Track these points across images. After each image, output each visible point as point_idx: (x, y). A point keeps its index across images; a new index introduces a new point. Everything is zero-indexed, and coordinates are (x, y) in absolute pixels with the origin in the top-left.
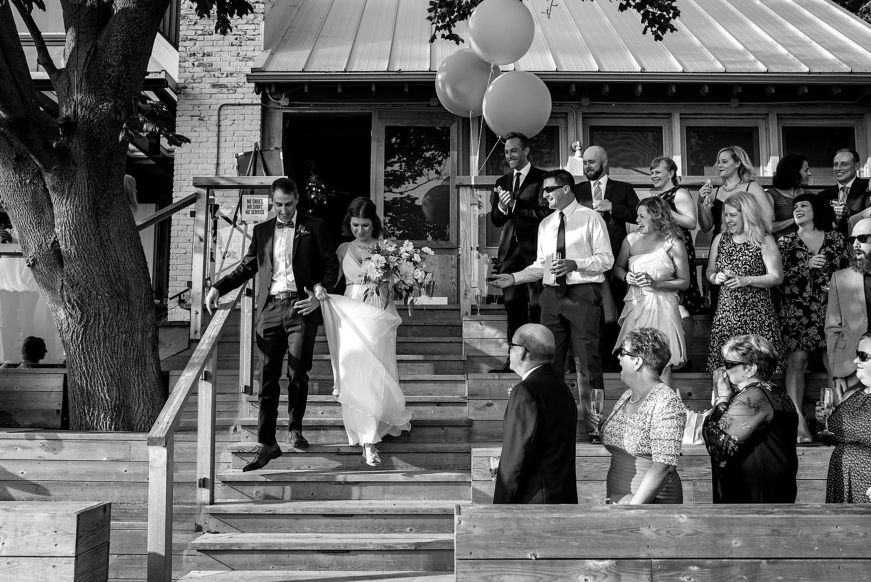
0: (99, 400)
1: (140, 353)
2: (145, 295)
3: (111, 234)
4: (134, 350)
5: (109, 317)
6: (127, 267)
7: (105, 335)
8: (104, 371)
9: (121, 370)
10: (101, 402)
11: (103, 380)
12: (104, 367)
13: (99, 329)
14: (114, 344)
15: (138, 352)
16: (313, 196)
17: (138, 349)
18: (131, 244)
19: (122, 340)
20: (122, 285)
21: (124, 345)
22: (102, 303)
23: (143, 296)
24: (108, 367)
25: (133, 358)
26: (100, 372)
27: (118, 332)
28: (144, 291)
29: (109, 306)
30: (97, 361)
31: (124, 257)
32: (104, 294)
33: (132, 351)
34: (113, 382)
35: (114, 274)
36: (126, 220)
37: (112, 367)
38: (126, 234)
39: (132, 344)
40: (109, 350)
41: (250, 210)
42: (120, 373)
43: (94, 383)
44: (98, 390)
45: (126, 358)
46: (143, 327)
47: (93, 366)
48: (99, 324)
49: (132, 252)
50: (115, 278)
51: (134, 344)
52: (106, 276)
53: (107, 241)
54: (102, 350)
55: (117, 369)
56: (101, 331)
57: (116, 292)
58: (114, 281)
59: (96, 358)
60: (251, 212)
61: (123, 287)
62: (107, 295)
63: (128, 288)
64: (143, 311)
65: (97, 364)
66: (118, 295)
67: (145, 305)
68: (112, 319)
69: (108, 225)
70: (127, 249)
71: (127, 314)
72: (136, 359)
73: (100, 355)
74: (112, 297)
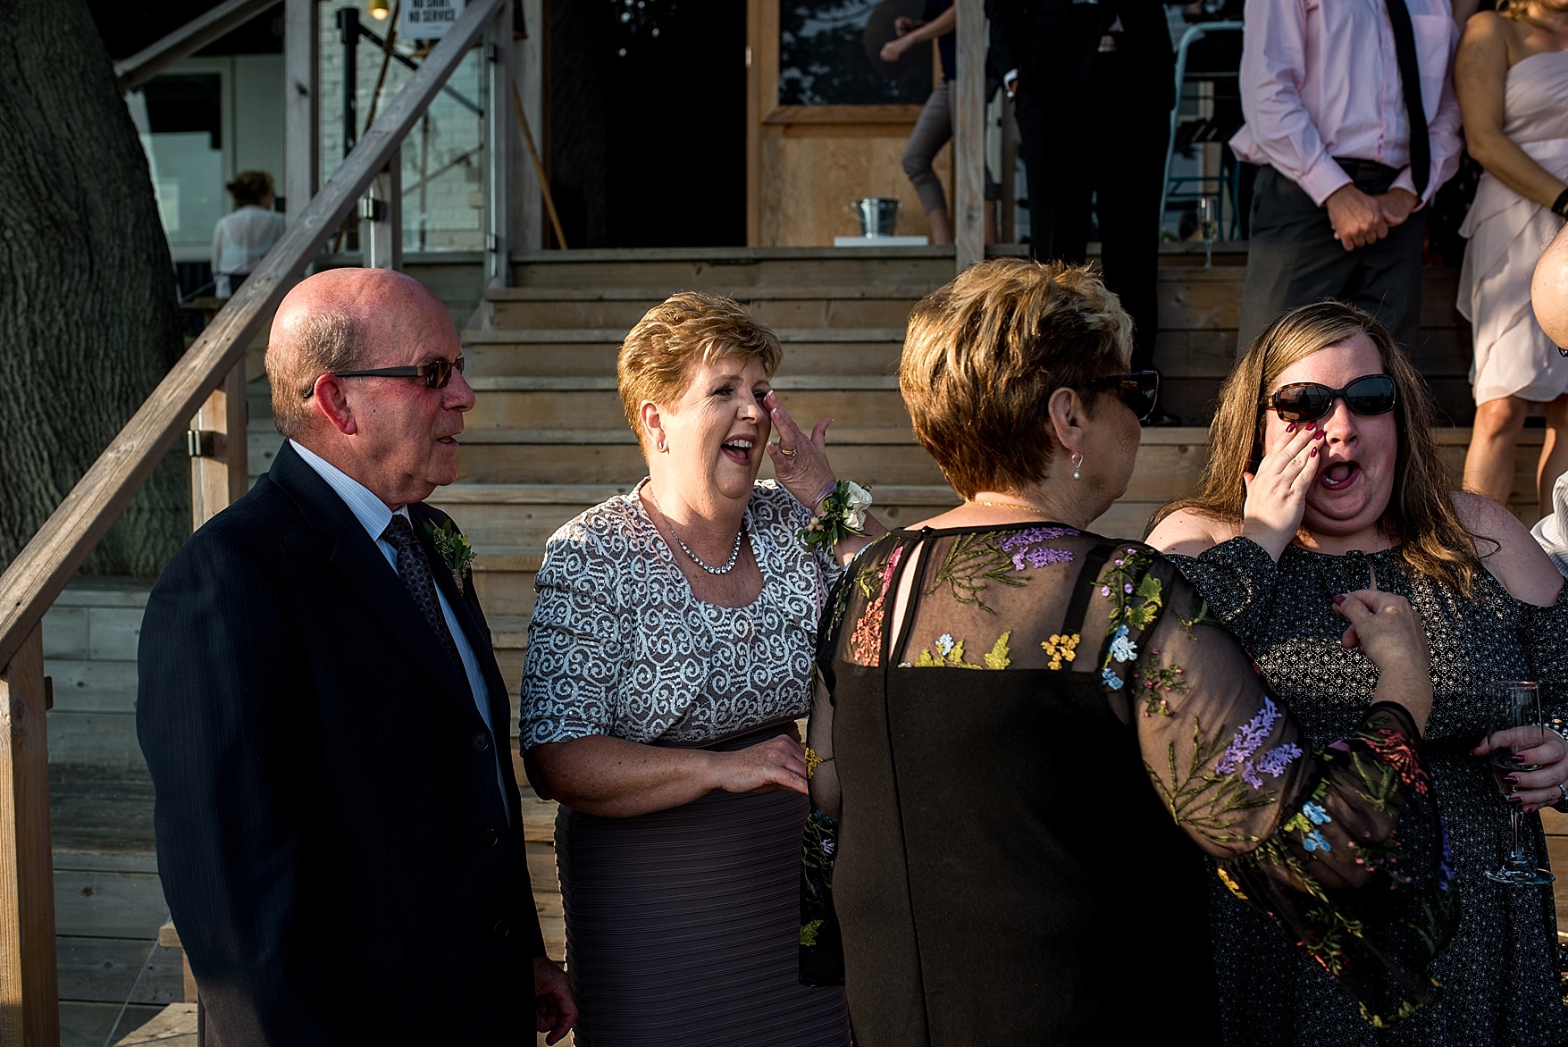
0: (32, 496)
1: (130, 378)
2: (135, 226)
3: (26, 64)
4: (113, 369)
5: (38, 284)
6: (78, 152)
7: (33, 331)
8: (39, 423)
9: (84, 423)
10: (38, 503)
11: (37, 446)
12: (37, 414)
13: (16, 317)
14: (60, 355)
15: (125, 376)
16: (626, 17)
17: (123, 368)
18: (86, 91)
19: (78, 345)
20: (68, 202)
21: (86, 357)
22: (15, 248)
23: (130, 229)
24: (47, 414)
25: (112, 389)
26: (30, 428)
27: (67, 324)
28: (132, 218)
29: (37, 256)
30: (17, 400)
31: (68, 126)
32: (19, 224)
33: (108, 373)
34: (65, 452)
35: (41, 171)
36: (66, 27)
37: (58, 414)
38: (67, 63)
39: (106, 355)
40: (47, 372)
41: (421, 11)
42: (83, 430)
43: (18, 455)
44: (29, 472)
45: (94, 392)
46: (134, 311)
47: (10, 413)
48: (15, 303)
49: (89, 113)
50: (44, 182)
51: (113, 355)
52: (21, 176)
53: (14, 82)
54: (28, 372)
55: (73, 419)
56: (21, 321)
57: (51, 218)
58: (43, 190)
59: (14, 391)
60: (422, 17)
61: (71, 208)
62: (26, 227)
63: (85, 210)
64: (133, 270)
65: (19, 405)
66: (58, 227)
67: (135, 254)
68: (47, 290)
69: (13, 39)
70: (74, 106)
71: (86, 277)
72: (121, 392)
73: (24, 384)
74: (41, 233)
